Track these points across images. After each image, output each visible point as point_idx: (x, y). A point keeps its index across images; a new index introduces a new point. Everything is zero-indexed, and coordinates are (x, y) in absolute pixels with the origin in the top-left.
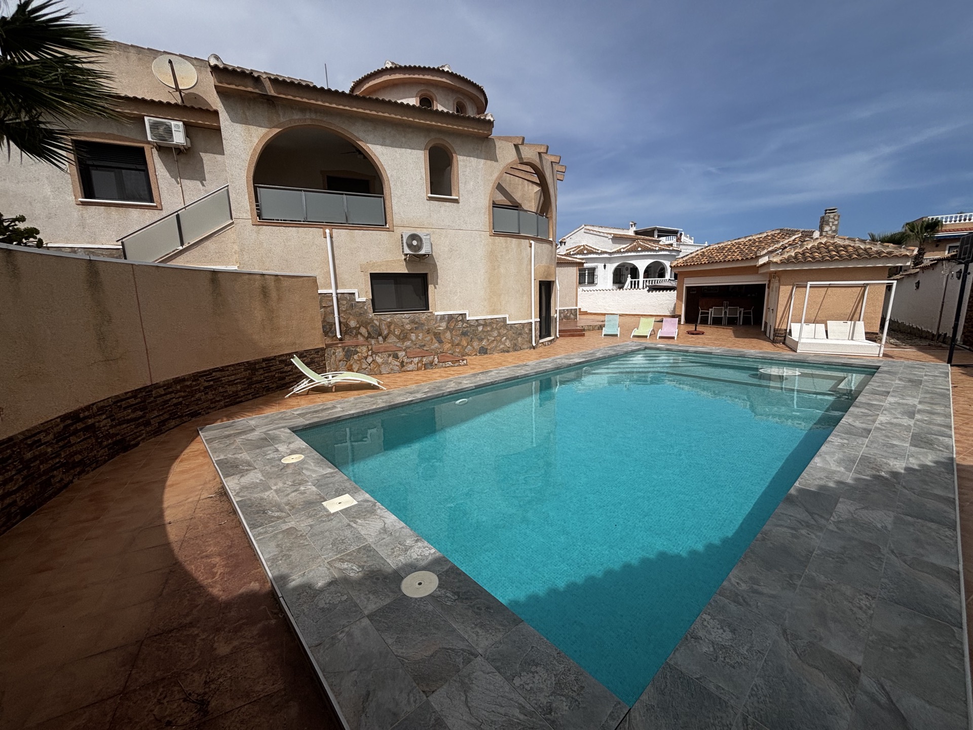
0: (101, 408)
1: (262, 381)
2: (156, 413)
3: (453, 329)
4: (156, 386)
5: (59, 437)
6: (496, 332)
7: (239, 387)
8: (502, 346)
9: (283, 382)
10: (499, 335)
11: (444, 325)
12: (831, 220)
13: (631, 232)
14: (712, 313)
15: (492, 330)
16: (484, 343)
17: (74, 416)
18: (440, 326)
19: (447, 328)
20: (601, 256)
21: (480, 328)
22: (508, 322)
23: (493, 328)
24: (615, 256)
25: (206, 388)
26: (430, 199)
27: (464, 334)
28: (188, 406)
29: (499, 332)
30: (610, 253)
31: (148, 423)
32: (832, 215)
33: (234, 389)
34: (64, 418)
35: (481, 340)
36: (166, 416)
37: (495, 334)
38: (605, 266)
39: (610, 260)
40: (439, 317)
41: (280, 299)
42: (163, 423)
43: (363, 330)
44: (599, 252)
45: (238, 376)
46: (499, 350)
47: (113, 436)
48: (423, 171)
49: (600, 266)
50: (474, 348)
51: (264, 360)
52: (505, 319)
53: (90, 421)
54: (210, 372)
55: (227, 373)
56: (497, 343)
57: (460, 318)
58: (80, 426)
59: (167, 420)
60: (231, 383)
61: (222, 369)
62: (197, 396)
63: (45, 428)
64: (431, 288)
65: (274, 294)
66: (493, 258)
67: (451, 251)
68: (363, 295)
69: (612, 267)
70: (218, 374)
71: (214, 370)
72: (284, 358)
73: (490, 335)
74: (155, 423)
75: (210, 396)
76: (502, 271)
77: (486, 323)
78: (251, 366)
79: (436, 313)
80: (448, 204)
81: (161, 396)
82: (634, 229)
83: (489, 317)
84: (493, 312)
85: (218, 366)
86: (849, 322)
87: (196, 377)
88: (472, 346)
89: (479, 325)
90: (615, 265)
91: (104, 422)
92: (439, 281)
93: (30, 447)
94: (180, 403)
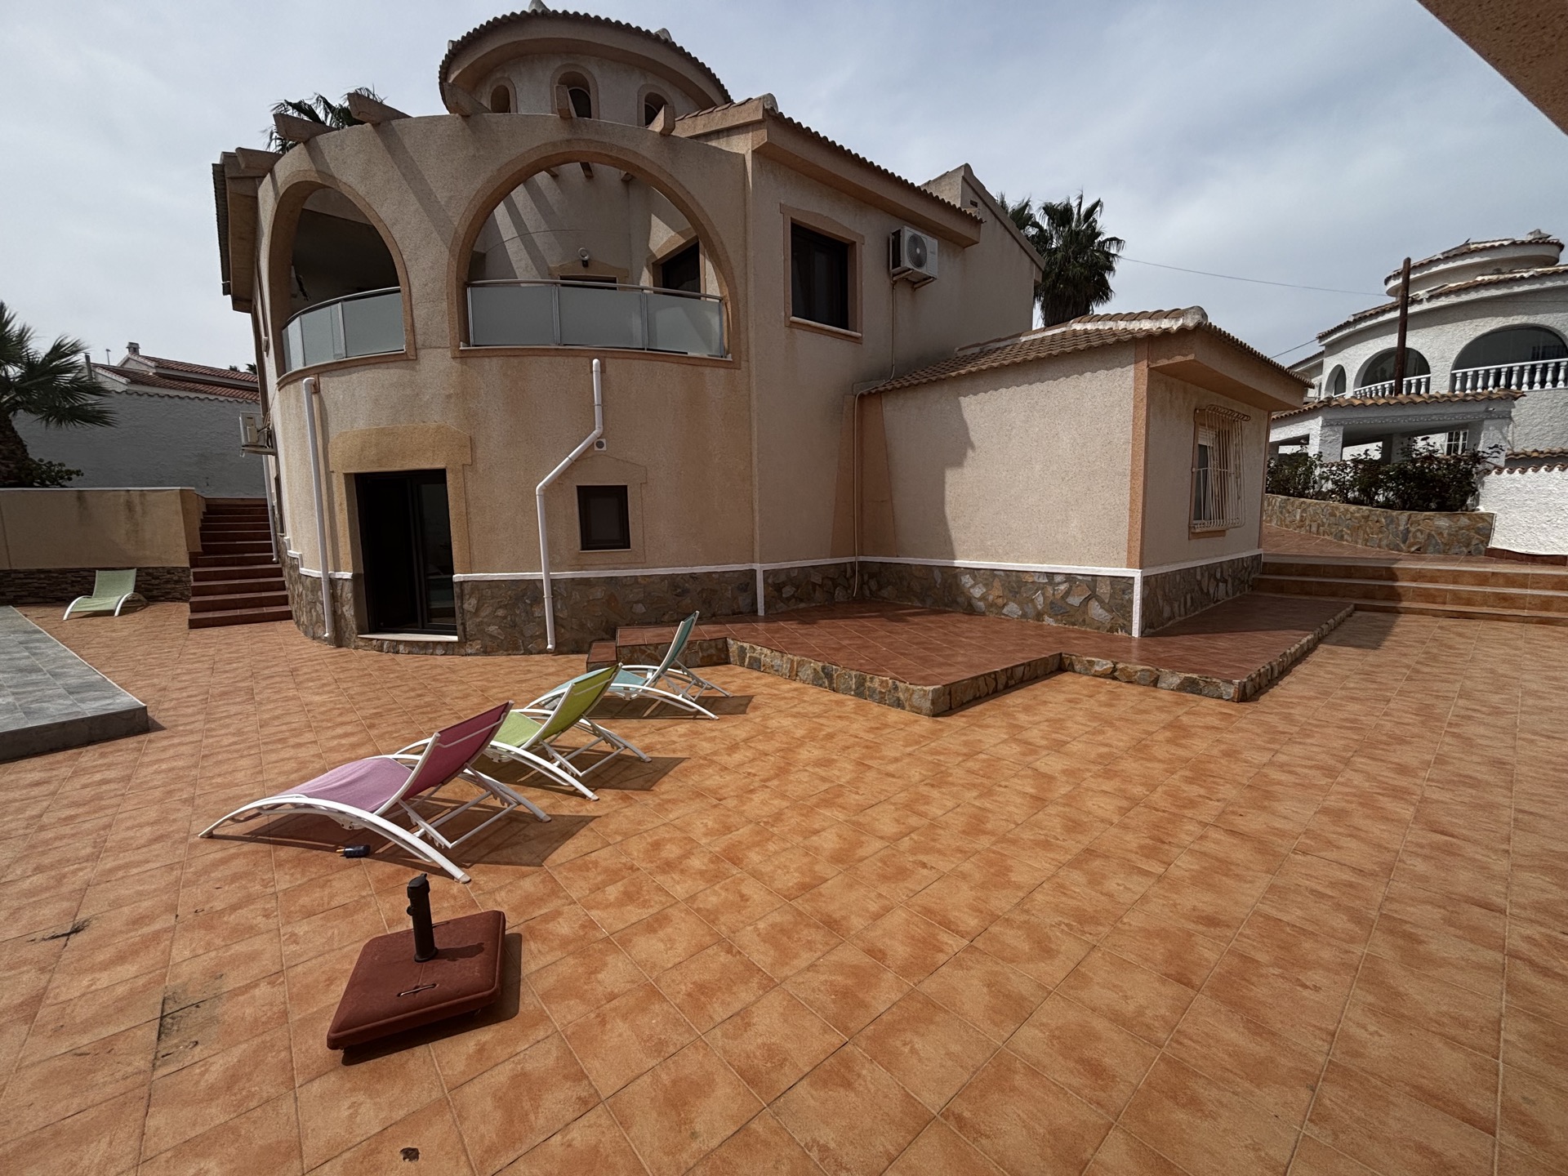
4: (16, 571)
6: (297, 585)
10: (298, 593)
15: (295, 581)
22: (301, 570)
23: (295, 577)
29: (298, 589)
41: (144, 513)
46: (301, 626)
52: (298, 562)
54: (78, 570)
59: (25, 596)
62: (63, 586)
65: (138, 509)
71: (81, 569)
77: (293, 566)
81: (20, 578)
85: (86, 566)
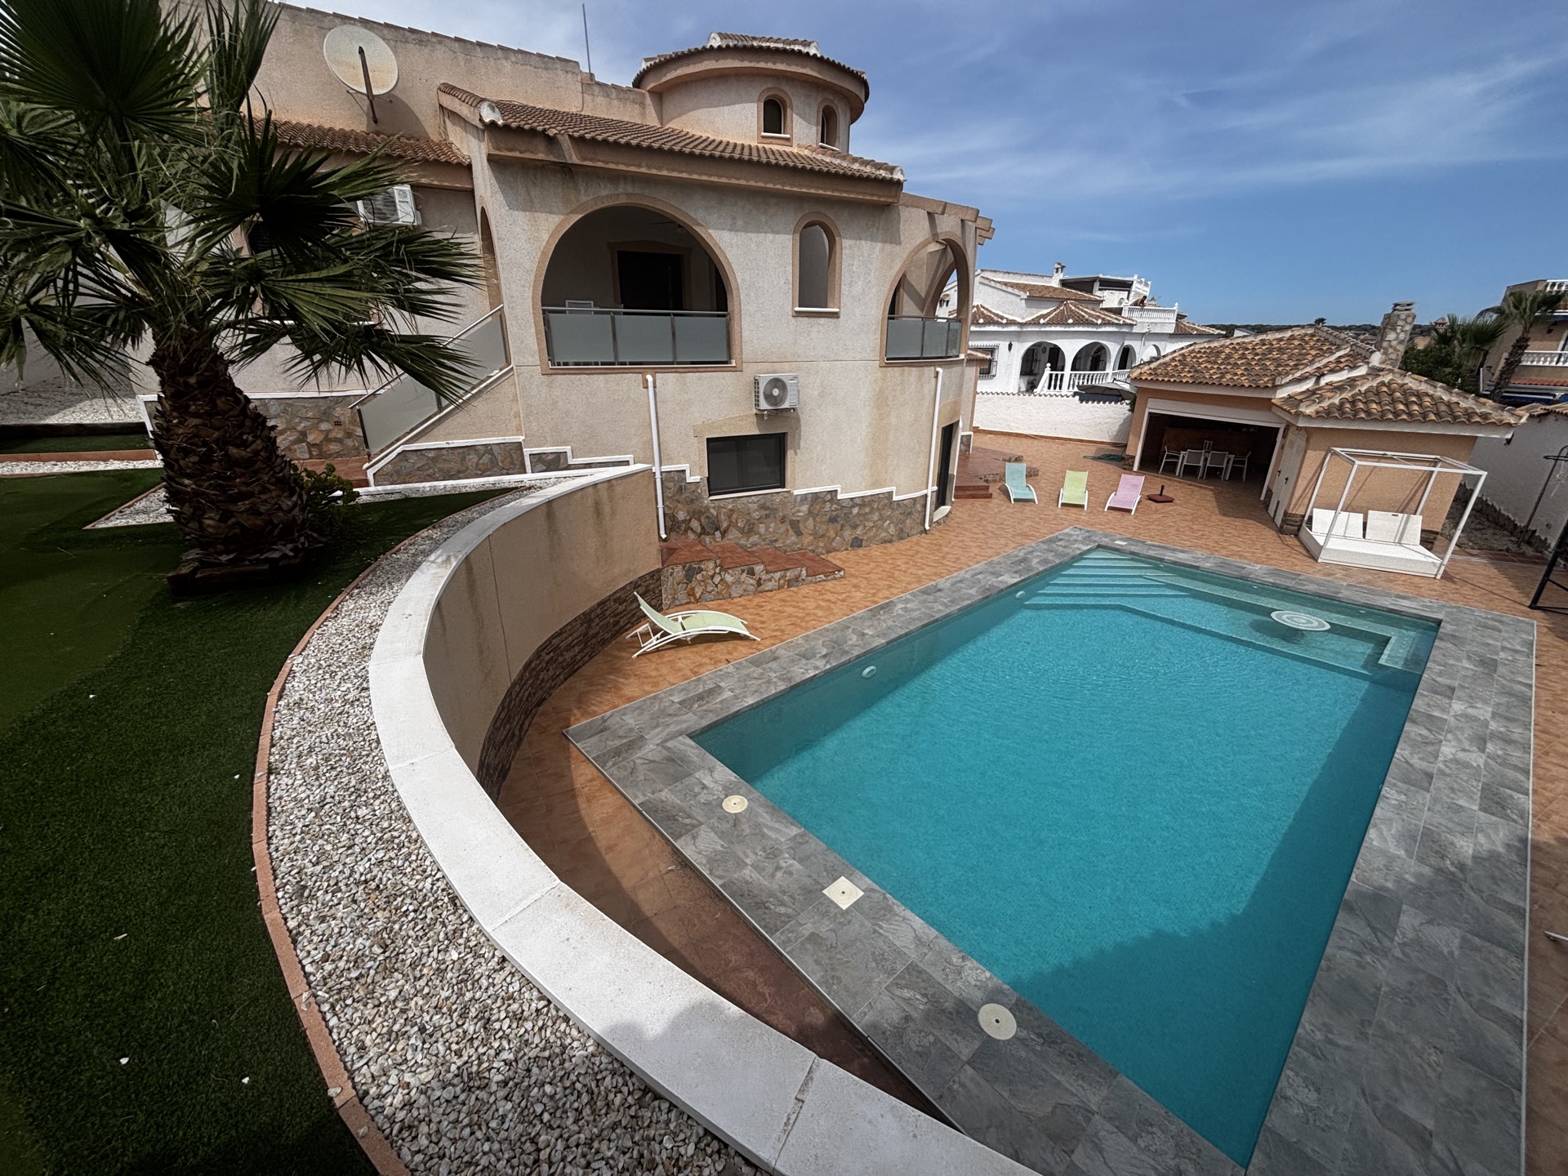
1: (598, 633)
2: (517, 718)
3: (817, 514)
4: (514, 685)
6: (877, 514)
7: (577, 649)
8: (884, 534)
9: (617, 628)
10: (881, 518)
11: (805, 508)
12: (1400, 323)
13: (1055, 283)
14: (1184, 458)
15: (872, 511)
16: (859, 531)
18: (799, 511)
19: (810, 512)
20: (1006, 329)
21: (855, 511)
22: (895, 498)
23: (873, 508)
24: (1029, 329)
25: (547, 663)
26: (798, 314)
27: (833, 520)
28: (535, 695)
29: (881, 515)
30: (1021, 325)
31: (514, 735)
32: (1403, 315)
33: (571, 654)
35: (855, 527)
36: (523, 717)
37: (876, 517)
38: (1010, 346)
39: (1019, 335)
40: (799, 499)
41: (613, 513)
42: (522, 726)
43: (695, 524)
44: (1004, 321)
45: (575, 635)
46: (878, 541)
48: (789, 269)
49: (1003, 345)
50: (844, 539)
51: (599, 605)
52: (891, 493)
54: (550, 641)
55: (565, 635)
56: (877, 531)
57: (829, 497)
59: (523, 723)
60: (569, 647)
62: (541, 677)
64: (790, 454)
65: (607, 509)
66: (881, 401)
67: (822, 395)
68: (696, 474)
69: (1021, 348)
71: (554, 637)
73: (868, 520)
74: (517, 731)
75: (551, 673)
76: (894, 420)
77: (863, 502)
78: (586, 618)
79: (796, 492)
80: (822, 321)
81: (518, 694)
82: (1061, 276)
83: (869, 492)
84: (875, 485)
85: (557, 628)
86: (1400, 515)
88: (841, 536)
89: (855, 505)
90: (1028, 345)
92: (802, 444)
94: (530, 694)
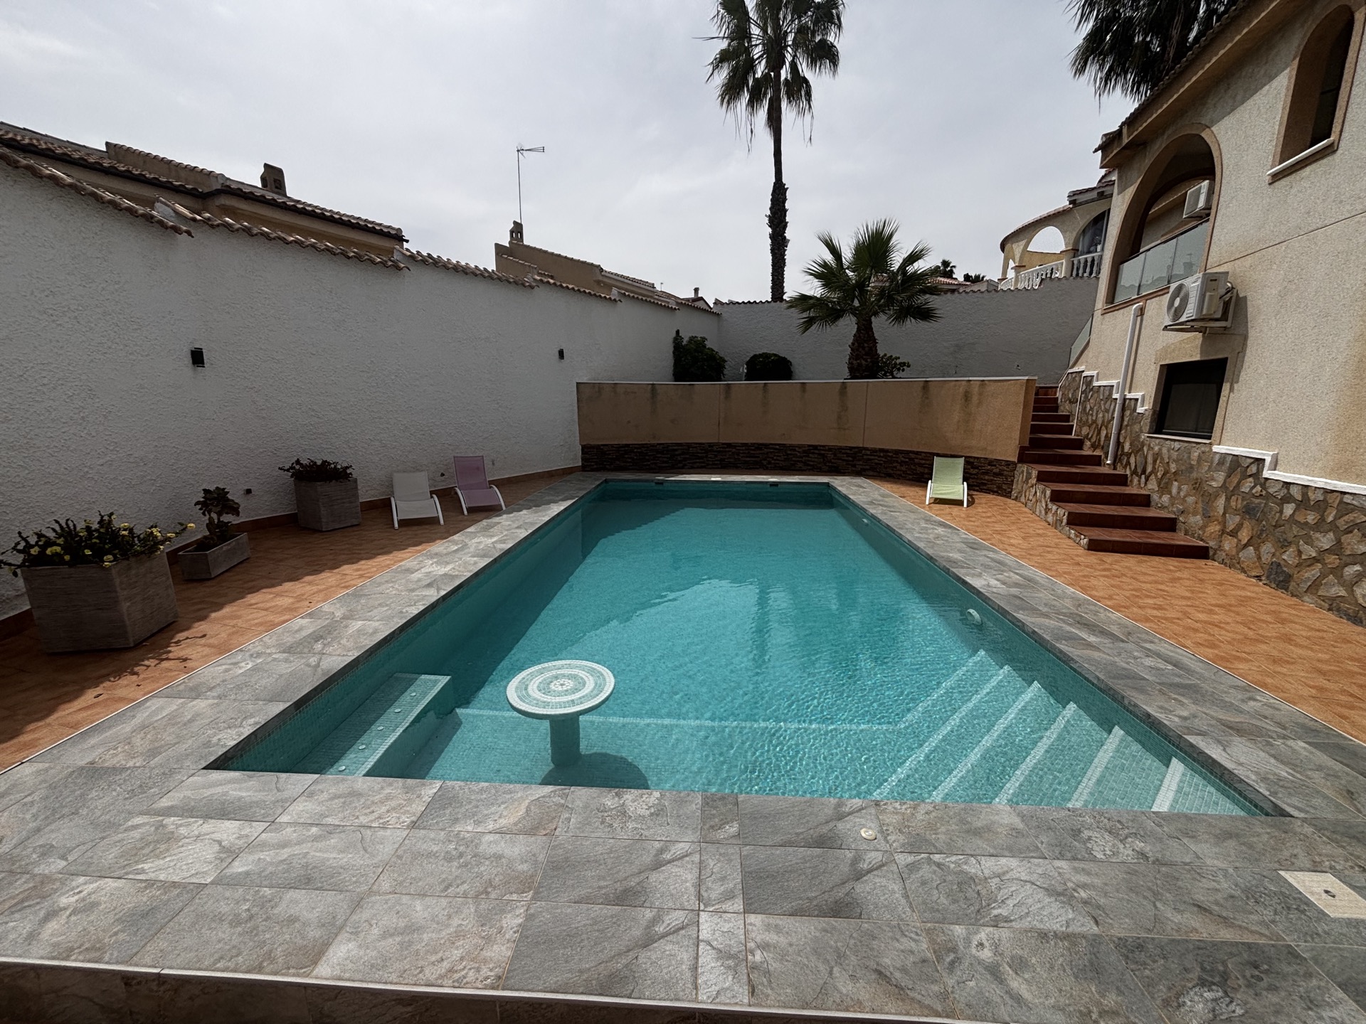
0: (830, 449)
2: (861, 463)
3: (1233, 493)
4: (866, 449)
5: (804, 452)
6: (1331, 535)
10: (1337, 549)
11: (1220, 477)
15: (1319, 526)
16: (1289, 556)
17: (815, 447)
18: (1213, 479)
19: (1225, 485)
21: (1289, 509)
23: (1322, 519)
25: (902, 461)
26: (1274, 178)
27: (1251, 512)
28: (886, 468)
29: (1339, 542)
31: (854, 466)
34: (809, 446)
35: (1284, 544)
36: (868, 467)
40: (1217, 457)
41: (980, 403)
42: (865, 470)
43: (1132, 460)
46: (1324, 599)
47: (832, 463)
50: (1259, 558)
53: (823, 452)
55: (920, 457)
56: (1323, 575)
57: (1254, 469)
58: (816, 452)
59: (867, 469)
61: (917, 453)
63: (800, 446)
64: (1226, 387)
70: (912, 456)
71: (911, 452)
72: (972, 460)
73: (1309, 541)
74: (859, 468)
75: (904, 468)
77: (1305, 498)
79: (1216, 448)
81: (867, 455)
83: (1321, 482)
84: (1342, 471)
85: (915, 450)
87: (897, 452)
88: (1257, 549)
89: (1288, 499)
91: (830, 455)
92: (1243, 376)
93: (791, 450)
94: (881, 464)
